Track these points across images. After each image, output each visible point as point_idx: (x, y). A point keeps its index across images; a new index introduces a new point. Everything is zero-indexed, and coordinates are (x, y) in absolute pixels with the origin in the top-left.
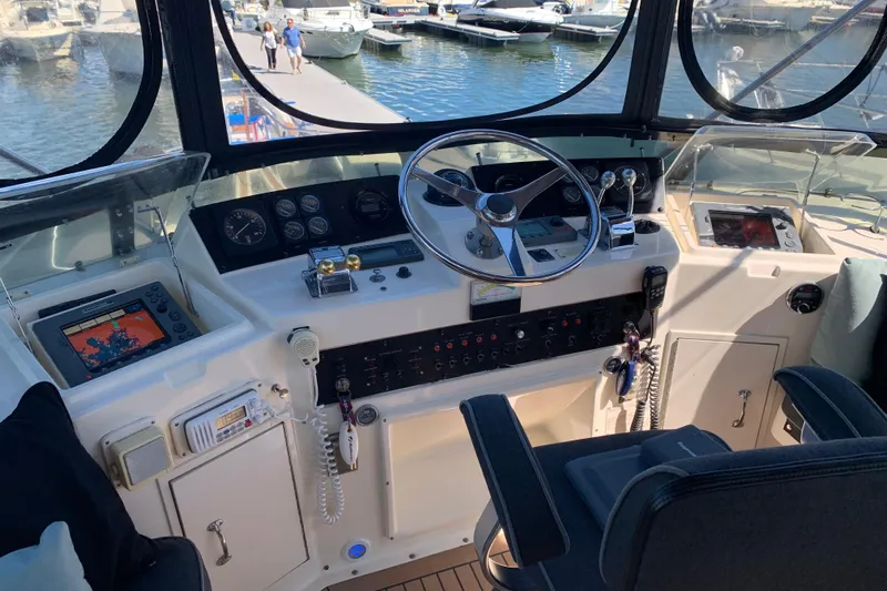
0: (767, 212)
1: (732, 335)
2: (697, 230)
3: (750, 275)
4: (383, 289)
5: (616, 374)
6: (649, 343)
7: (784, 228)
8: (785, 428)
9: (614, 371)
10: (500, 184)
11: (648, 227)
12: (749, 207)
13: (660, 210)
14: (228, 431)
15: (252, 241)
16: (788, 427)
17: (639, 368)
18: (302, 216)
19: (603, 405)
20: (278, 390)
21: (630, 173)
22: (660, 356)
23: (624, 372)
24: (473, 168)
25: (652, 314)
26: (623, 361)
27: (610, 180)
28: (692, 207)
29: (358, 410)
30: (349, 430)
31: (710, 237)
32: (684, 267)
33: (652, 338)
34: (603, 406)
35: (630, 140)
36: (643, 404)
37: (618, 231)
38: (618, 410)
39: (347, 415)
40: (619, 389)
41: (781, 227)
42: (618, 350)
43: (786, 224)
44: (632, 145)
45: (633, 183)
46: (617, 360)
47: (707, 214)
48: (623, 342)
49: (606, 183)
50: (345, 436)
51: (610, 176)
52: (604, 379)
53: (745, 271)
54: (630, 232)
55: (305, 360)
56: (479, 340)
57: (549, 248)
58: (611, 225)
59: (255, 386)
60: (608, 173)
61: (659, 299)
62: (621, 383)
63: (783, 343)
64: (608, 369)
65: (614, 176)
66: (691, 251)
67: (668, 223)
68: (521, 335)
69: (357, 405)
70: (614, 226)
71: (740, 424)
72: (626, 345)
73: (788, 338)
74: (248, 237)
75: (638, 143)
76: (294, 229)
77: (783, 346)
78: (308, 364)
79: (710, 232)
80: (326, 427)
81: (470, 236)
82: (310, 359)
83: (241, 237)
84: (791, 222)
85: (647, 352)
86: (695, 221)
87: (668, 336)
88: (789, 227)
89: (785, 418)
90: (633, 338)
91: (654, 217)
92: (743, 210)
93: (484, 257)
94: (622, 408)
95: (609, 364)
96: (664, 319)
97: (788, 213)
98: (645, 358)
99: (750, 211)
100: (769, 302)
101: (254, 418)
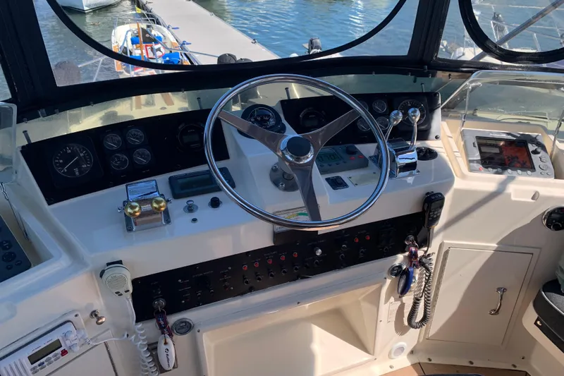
0: (523, 138)
1: (495, 245)
2: (467, 155)
3: (513, 198)
4: (194, 220)
5: (398, 277)
6: (426, 252)
7: (539, 153)
8: (536, 323)
9: (396, 275)
10: (304, 117)
11: (428, 154)
12: (508, 134)
13: (437, 137)
14: (43, 363)
15: (80, 174)
16: (538, 322)
17: (418, 273)
18: (128, 149)
19: (387, 299)
20: (96, 315)
21: (415, 112)
22: (434, 262)
23: (405, 277)
24: (282, 102)
25: (429, 230)
26: (404, 267)
27: (397, 118)
28: (463, 134)
29: (175, 324)
30: (166, 343)
31: (477, 161)
32: (457, 191)
33: (428, 247)
34: (386, 301)
35: (413, 77)
36: (419, 300)
37: (402, 160)
38: (399, 303)
39: (165, 329)
40: (400, 290)
41: (535, 152)
42: (400, 259)
43: (539, 150)
44: (415, 81)
45: (417, 120)
46: (400, 267)
47: (474, 140)
48: (404, 252)
49: (395, 120)
50: (162, 347)
51: (398, 114)
52: (388, 281)
53: (509, 195)
54: (414, 161)
55: (117, 293)
56: (283, 258)
57: (344, 175)
58: (397, 155)
59: (71, 317)
60: (395, 112)
61: (436, 219)
62: (401, 285)
63: (536, 252)
64: (392, 274)
65: (401, 115)
66: (463, 177)
67: (443, 150)
68: (319, 252)
69: (173, 319)
70: (400, 156)
71: (497, 312)
72: (407, 254)
73: (540, 248)
74: (76, 170)
75: (419, 80)
76: (119, 162)
77: (536, 254)
78: (121, 295)
79: (477, 156)
80: (144, 340)
81: (274, 170)
82: (122, 291)
83: (70, 170)
84: (544, 148)
85: (424, 260)
86: (465, 146)
87: (441, 246)
88: (542, 153)
89: (536, 316)
90: (413, 249)
91: (431, 144)
92: (504, 136)
93: (286, 189)
94: (402, 302)
95: (393, 269)
96: (438, 232)
97: (540, 139)
98: (422, 264)
99: (510, 137)
100: (527, 221)
101: (70, 348)
